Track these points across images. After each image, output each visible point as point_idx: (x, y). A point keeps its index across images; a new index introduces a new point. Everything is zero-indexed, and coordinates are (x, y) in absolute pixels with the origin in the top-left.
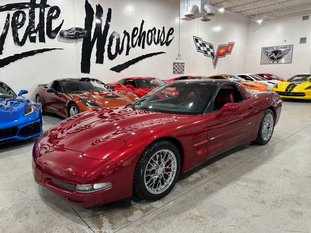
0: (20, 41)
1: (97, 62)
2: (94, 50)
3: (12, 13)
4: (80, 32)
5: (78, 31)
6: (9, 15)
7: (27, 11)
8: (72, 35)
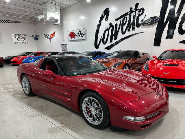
0: (124, 32)
1: (167, 38)
2: (166, 29)
3: (122, 19)
4: (155, 19)
5: (153, 19)
6: (121, 21)
7: (128, 16)
8: (149, 23)
